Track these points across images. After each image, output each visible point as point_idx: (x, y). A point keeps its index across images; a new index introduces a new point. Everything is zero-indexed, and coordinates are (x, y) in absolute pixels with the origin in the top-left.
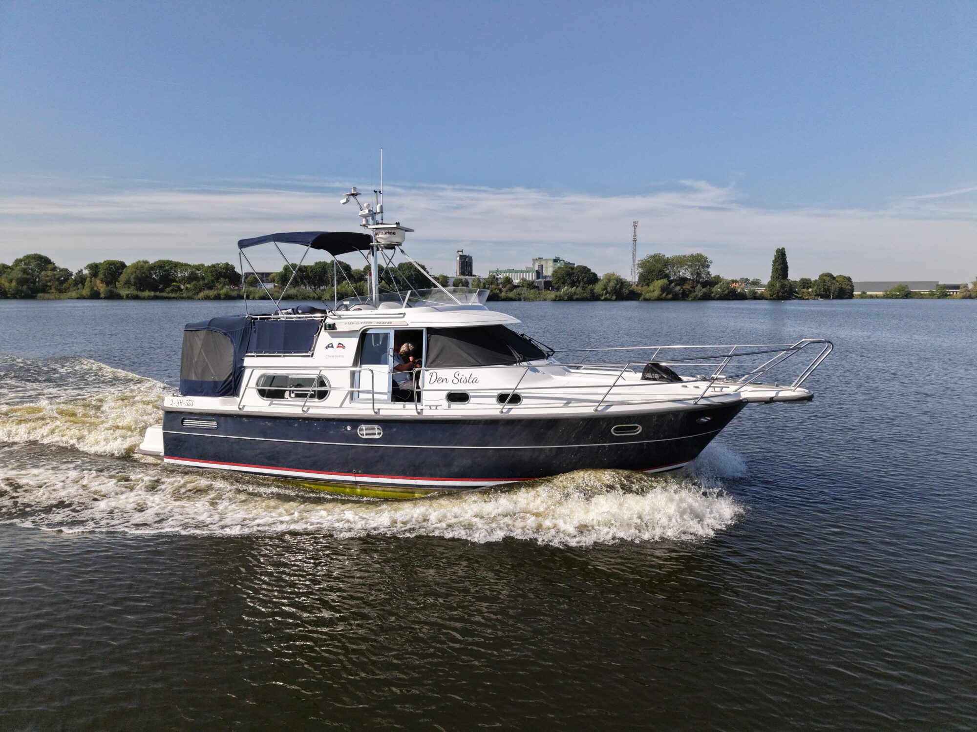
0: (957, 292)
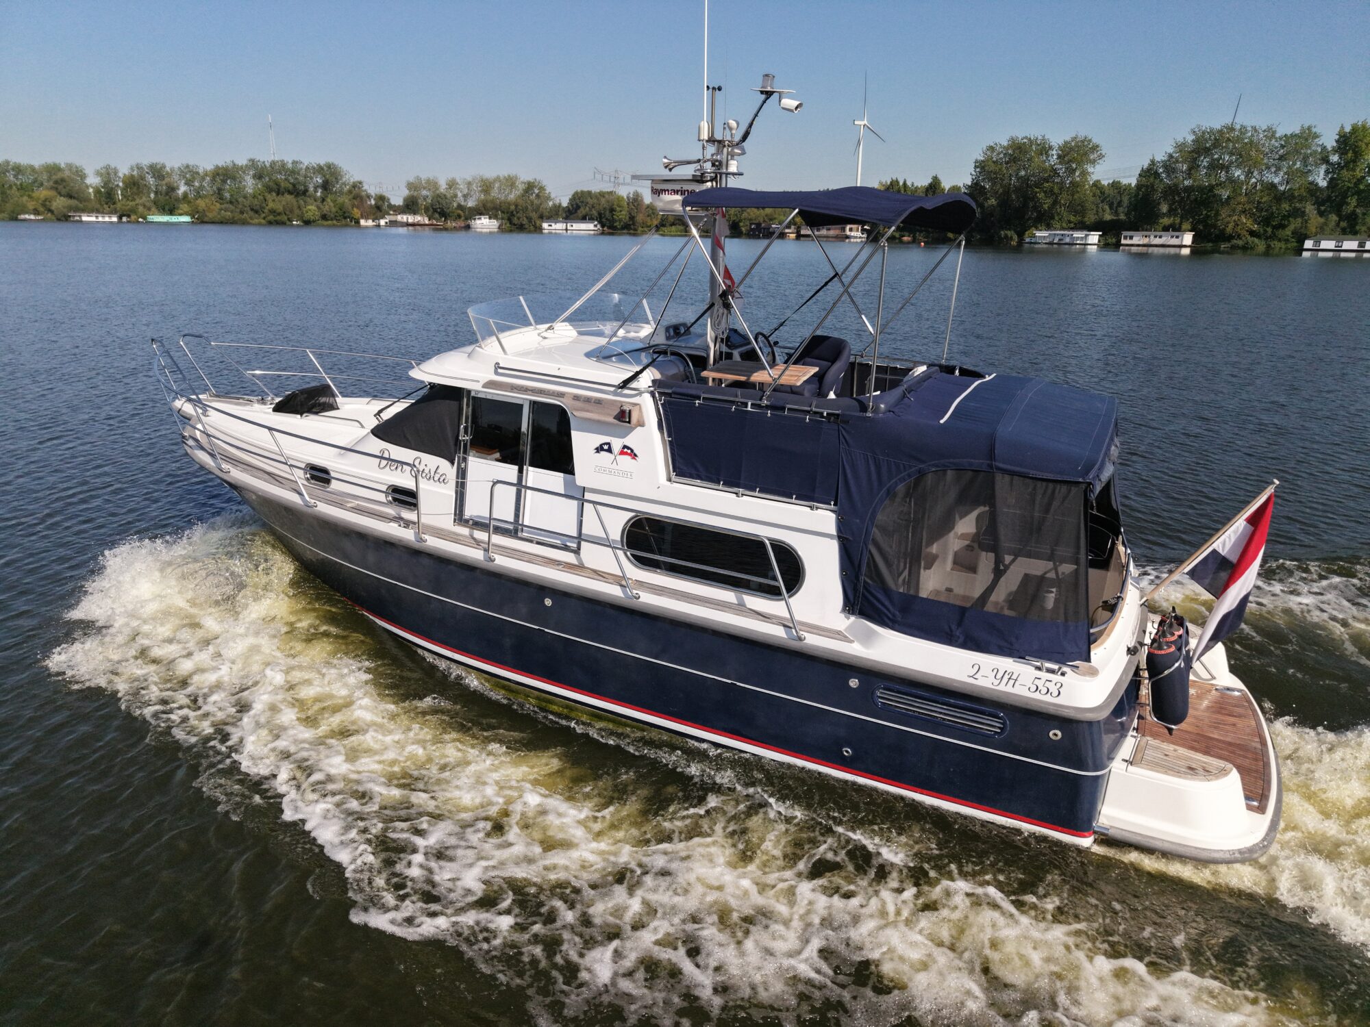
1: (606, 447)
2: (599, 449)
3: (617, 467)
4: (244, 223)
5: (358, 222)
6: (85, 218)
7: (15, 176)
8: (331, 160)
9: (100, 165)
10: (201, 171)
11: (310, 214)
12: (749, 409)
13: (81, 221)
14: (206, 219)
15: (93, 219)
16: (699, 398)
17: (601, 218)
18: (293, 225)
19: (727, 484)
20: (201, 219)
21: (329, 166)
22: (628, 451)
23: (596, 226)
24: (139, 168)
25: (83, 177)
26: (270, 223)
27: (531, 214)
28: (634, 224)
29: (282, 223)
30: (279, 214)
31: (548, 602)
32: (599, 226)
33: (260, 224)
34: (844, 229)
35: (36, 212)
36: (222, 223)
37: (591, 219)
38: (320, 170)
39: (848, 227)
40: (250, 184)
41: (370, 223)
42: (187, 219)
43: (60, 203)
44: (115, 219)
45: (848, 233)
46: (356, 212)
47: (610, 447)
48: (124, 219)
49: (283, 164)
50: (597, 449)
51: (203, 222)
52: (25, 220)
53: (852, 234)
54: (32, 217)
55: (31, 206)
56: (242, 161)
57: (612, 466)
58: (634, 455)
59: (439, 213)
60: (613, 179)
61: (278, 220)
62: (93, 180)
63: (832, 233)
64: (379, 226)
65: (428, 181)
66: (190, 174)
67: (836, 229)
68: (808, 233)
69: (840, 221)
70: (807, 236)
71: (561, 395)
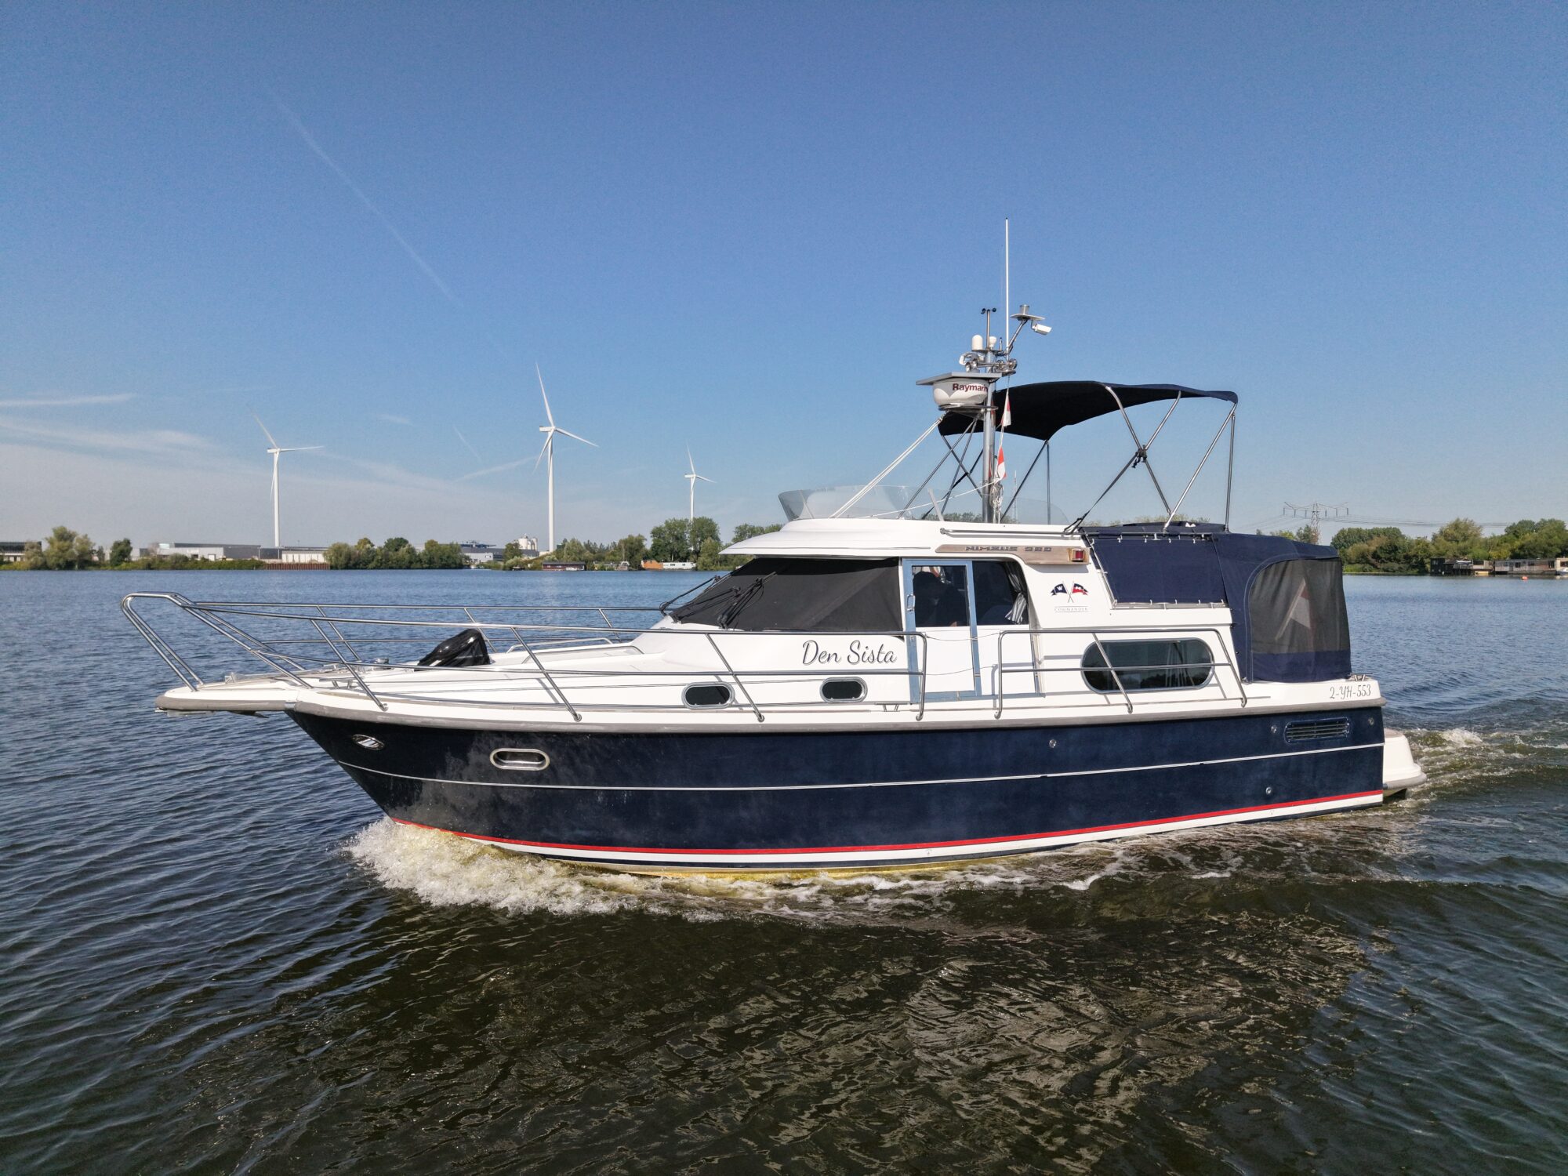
0: (15, 557)
1: (1060, 588)
2: (1055, 591)
3: (1072, 604)
12: (1156, 539)
16: (1119, 536)
19: (1155, 601)
22: (1078, 588)
31: (1053, 744)
34: (1552, 564)
39: (1559, 561)
45: (1558, 568)
47: (1063, 588)
50: (1053, 591)
57: (1069, 604)
58: (1085, 592)
60: (1309, 514)
63: (1536, 569)
67: (1541, 564)
68: (1507, 569)
69: (1549, 555)
70: (1505, 573)
71: (1014, 549)
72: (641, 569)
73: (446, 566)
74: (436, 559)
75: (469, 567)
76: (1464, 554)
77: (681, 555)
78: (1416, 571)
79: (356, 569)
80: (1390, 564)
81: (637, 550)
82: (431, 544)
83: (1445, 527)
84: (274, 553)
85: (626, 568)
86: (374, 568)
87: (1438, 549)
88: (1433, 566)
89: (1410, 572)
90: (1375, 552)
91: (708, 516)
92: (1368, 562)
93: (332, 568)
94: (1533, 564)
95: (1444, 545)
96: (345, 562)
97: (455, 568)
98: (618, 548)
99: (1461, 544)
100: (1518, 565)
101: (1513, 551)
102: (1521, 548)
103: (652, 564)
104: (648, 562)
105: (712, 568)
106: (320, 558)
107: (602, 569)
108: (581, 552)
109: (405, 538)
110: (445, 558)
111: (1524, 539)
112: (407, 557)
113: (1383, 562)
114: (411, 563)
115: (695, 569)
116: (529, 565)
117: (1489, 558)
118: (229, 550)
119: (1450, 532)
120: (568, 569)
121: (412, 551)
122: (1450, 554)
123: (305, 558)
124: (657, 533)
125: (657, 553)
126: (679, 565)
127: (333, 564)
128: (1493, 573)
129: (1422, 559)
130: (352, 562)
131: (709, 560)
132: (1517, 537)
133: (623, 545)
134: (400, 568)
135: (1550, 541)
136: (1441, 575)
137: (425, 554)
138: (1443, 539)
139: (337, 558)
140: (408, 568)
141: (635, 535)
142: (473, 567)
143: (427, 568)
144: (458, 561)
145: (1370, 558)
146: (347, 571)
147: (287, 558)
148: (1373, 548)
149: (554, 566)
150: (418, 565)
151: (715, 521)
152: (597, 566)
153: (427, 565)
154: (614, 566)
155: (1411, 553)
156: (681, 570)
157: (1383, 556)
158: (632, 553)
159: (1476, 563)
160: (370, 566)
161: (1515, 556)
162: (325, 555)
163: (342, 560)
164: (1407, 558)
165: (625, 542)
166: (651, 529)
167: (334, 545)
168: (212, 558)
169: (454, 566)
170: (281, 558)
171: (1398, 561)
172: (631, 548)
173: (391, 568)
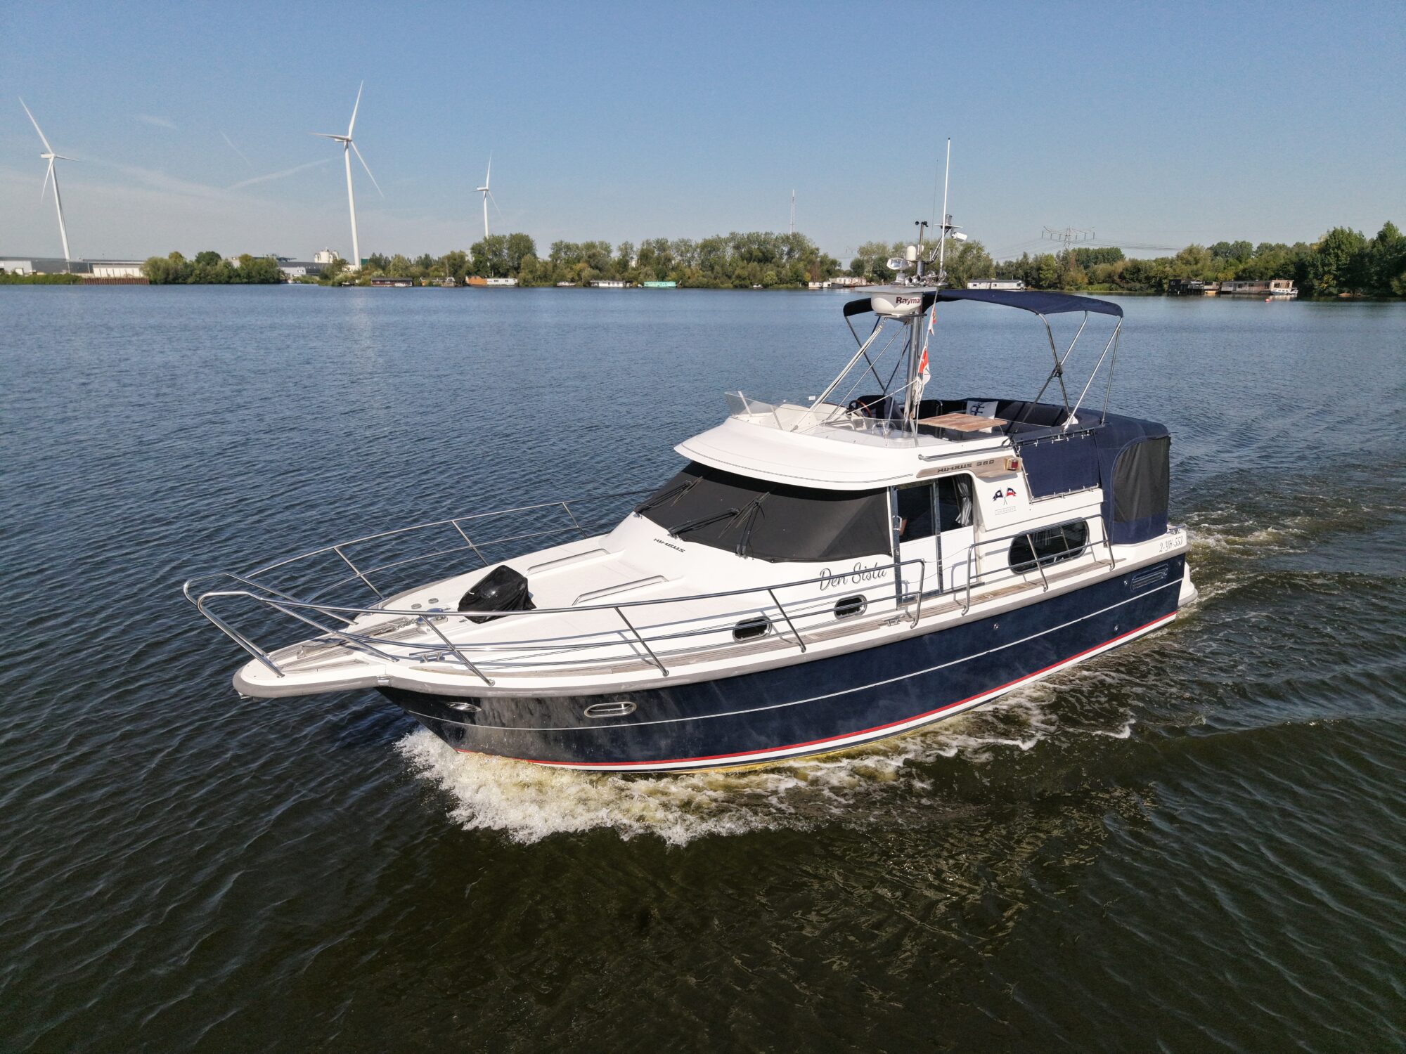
2: (996, 497)
3: (1005, 506)
4: (716, 287)
5: (805, 284)
6: (601, 285)
7: (566, 253)
8: (795, 231)
9: (621, 243)
10: (693, 244)
11: (769, 278)
13: (598, 287)
14: (687, 284)
15: (606, 285)
17: (1027, 277)
18: (753, 289)
20: (684, 284)
21: (795, 235)
23: (1019, 285)
24: (648, 243)
25: (609, 252)
26: (736, 287)
27: (961, 274)
28: (1060, 283)
29: (746, 287)
30: (744, 279)
32: (1022, 285)
33: (728, 288)
34: (1268, 285)
35: (572, 280)
36: (698, 287)
37: (1016, 278)
38: (786, 240)
39: (1273, 283)
40: (729, 253)
41: (817, 285)
42: (672, 284)
43: (587, 272)
44: (621, 285)
45: (1272, 289)
46: (807, 276)
47: (1001, 493)
48: (628, 285)
49: (758, 235)
51: (685, 287)
52: (561, 287)
53: (1277, 290)
54: (567, 284)
55: (569, 276)
56: (725, 235)
58: (1014, 493)
59: (879, 275)
60: (1063, 237)
61: (742, 285)
62: (615, 255)
63: (1254, 289)
64: (822, 288)
65: (878, 247)
66: (684, 247)
67: (1259, 285)
68: (1231, 289)
69: (1265, 277)
70: (1228, 293)
71: (969, 465)
72: (464, 284)
73: (264, 281)
74: (254, 274)
75: (286, 281)
76: (1196, 276)
77: (501, 271)
78: (1153, 290)
79: (175, 283)
80: (1132, 284)
81: (460, 266)
82: (245, 259)
83: (1181, 251)
84: (86, 266)
85: (453, 284)
86: (194, 283)
87: (1175, 270)
88: (1170, 286)
89: (1149, 291)
90: (1122, 273)
91: (525, 233)
92: (1113, 282)
93: (151, 283)
94: (1252, 285)
95: (1181, 267)
96: (163, 277)
97: (274, 283)
98: (441, 263)
99: (1195, 267)
100: (1240, 286)
101: (1236, 273)
102: (1244, 271)
103: (476, 280)
104: (473, 278)
105: (534, 284)
106: (136, 273)
107: (431, 284)
108: (407, 268)
109: (216, 252)
110: (262, 272)
111: (1246, 263)
112: (226, 272)
113: (1127, 282)
114: (230, 277)
115: (517, 285)
116: (357, 281)
117: (1216, 279)
118: (37, 264)
119: (1186, 256)
120: (397, 285)
121: (228, 265)
122: (1185, 275)
123: (119, 272)
124: (477, 250)
125: (478, 270)
126: (502, 281)
127: (152, 278)
128: (1220, 293)
129: (1160, 280)
130: (171, 277)
131: (530, 276)
132: (1240, 262)
133: (446, 261)
134: (220, 283)
135: (1267, 265)
136: (1177, 295)
137: (241, 267)
138: (1179, 263)
139: (155, 273)
140: (228, 283)
141: (457, 251)
142: (290, 282)
143: (246, 283)
144: (276, 276)
145: (1116, 278)
146: (165, 286)
147: (100, 272)
148: (1120, 270)
149: (383, 282)
150: (238, 280)
151: (532, 237)
152: (424, 282)
153: (245, 280)
154: (441, 282)
155: (1152, 274)
156: (504, 287)
157: (1127, 276)
158: (457, 270)
159: (1207, 284)
160: (190, 280)
161: (1238, 278)
162: (141, 269)
163: (161, 275)
164: (1148, 278)
165: (448, 258)
166: (470, 246)
167: (150, 260)
168: (20, 272)
169: (272, 280)
170: (92, 271)
171: (1140, 281)
172: (454, 264)
173: (211, 283)
